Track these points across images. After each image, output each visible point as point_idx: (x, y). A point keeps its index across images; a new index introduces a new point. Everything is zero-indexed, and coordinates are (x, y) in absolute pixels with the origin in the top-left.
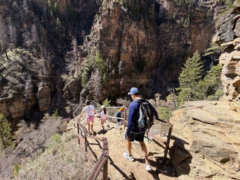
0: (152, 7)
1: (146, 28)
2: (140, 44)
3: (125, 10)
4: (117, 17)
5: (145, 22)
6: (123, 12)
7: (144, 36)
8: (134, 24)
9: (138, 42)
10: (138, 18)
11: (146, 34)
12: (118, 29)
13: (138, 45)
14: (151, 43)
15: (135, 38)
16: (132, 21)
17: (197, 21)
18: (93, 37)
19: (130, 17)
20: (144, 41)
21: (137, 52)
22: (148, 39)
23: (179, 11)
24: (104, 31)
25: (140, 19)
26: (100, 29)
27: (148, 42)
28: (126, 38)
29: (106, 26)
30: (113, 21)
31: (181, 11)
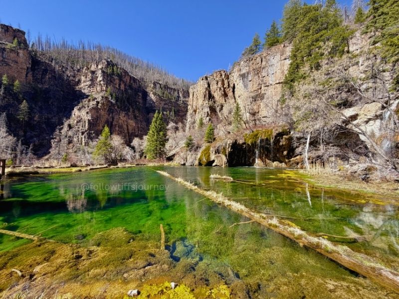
0: (139, 96)
1: (135, 117)
2: (130, 132)
3: (113, 101)
4: (106, 109)
5: (134, 112)
6: (111, 102)
7: (134, 125)
8: (122, 114)
9: (128, 129)
10: (126, 109)
11: (136, 123)
12: (107, 119)
13: (128, 133)
14: (141, 131)
15: (125, 127)
16: (121, 111)
17: (180, 114)
18: (77, 125)
19: (118, 107)
20: (134, 130)
21: (128, 140)
22: (138, 127)
23: (165, 104)
24: (93, 121)
25: (129, 110)
26: (88, 120)
27: (138, 131)
28: (117, 129)
29: (95, 116)
30: (102, 112)
31: (166, 104)
